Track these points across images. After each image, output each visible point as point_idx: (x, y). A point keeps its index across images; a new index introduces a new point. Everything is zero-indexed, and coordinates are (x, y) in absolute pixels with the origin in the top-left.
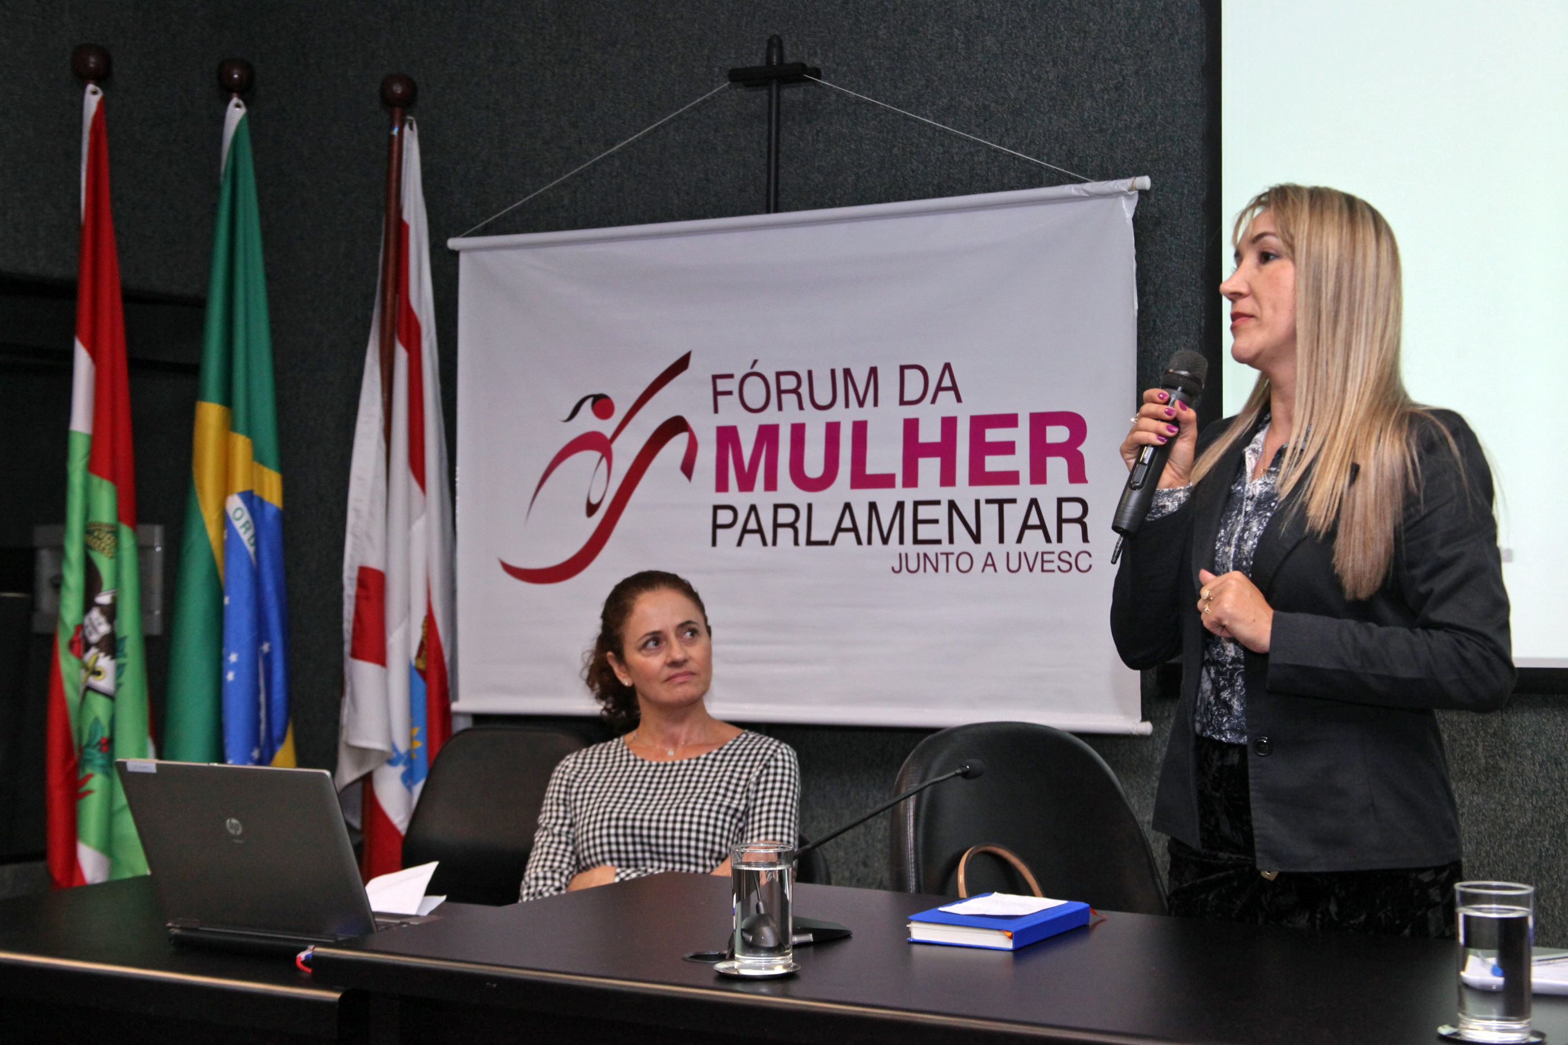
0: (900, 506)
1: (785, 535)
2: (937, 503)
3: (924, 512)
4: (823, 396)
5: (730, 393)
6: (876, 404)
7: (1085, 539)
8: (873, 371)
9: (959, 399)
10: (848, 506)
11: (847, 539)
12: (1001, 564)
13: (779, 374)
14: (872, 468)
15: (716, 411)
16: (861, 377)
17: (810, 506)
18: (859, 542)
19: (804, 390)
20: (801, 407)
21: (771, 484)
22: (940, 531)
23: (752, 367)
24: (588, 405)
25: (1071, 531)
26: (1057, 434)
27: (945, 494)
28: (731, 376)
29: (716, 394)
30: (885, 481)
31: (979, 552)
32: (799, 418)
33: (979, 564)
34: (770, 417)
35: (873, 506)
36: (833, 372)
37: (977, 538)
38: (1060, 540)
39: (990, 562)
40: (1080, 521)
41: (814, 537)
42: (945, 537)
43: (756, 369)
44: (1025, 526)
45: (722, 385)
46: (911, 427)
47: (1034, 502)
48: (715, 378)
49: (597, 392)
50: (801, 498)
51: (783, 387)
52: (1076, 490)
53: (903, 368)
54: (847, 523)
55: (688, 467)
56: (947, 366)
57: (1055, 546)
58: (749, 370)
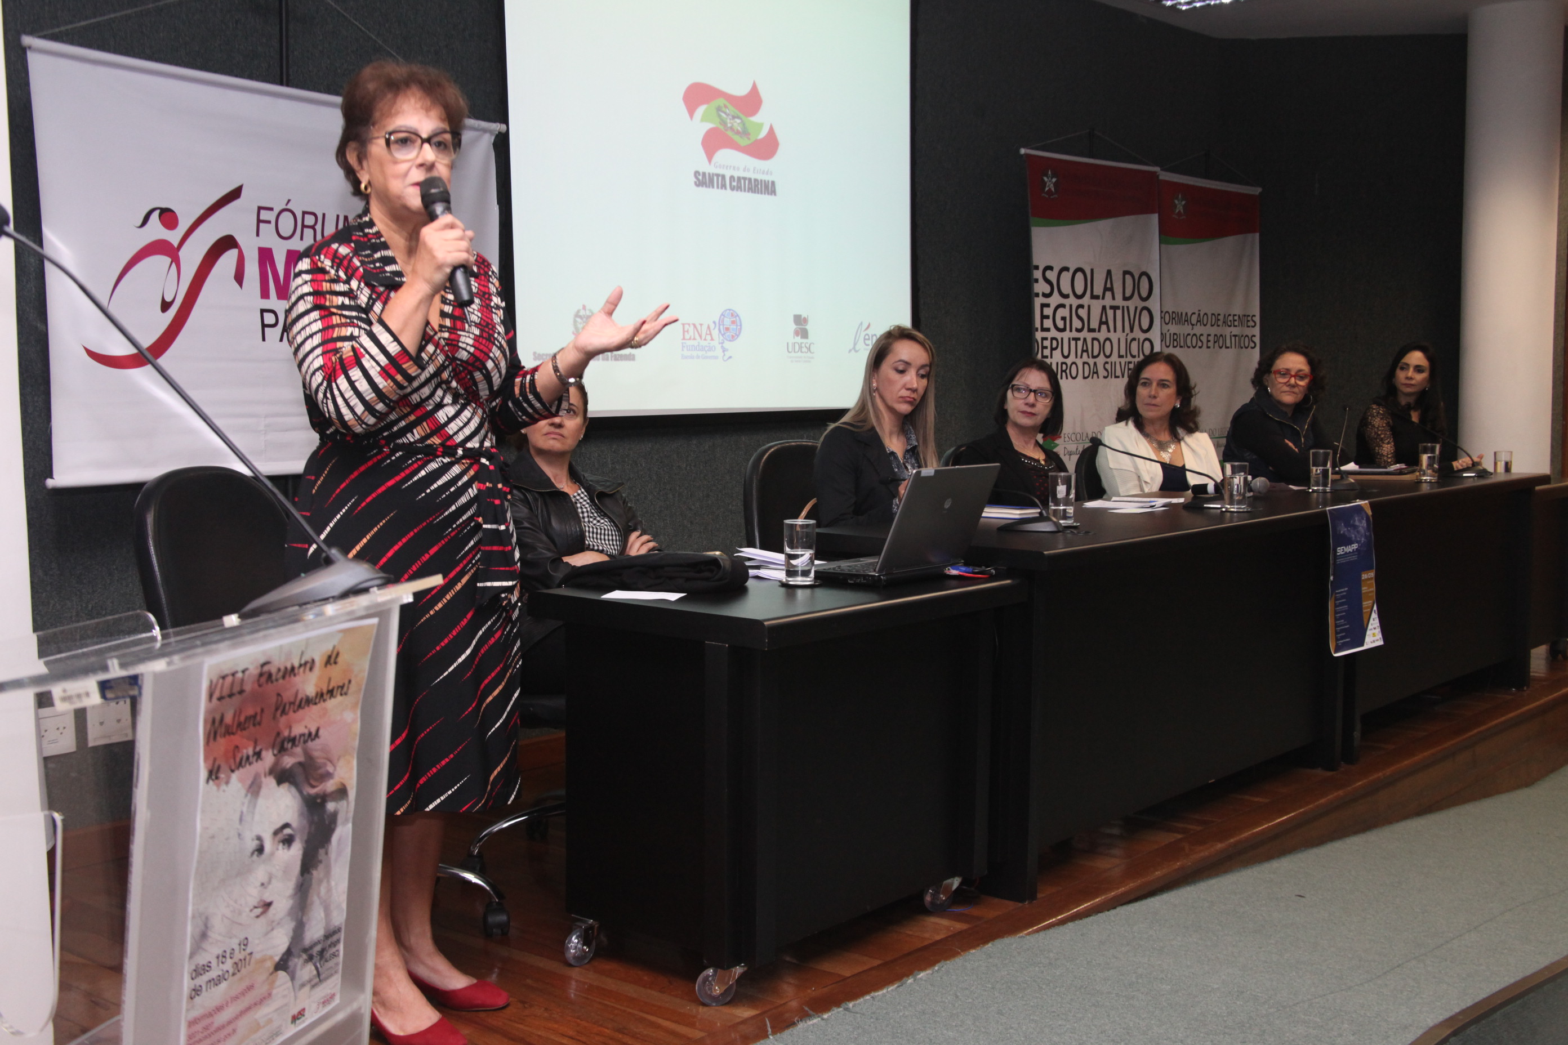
5: (269, 222)
13: (304, 213)
15: (258, 234)
19: (319, 228)
23: (287, 204)
24: (155, 216)
28: (271, 209)
29: (259, 221)
34: (295, 243)
36: (339, 217)
43: (289, 207)
45: (265, 215)
48: (260, 208)
49: (164, 206)
51: (306, 223)
55: (239, 277)
58: (284, 207)
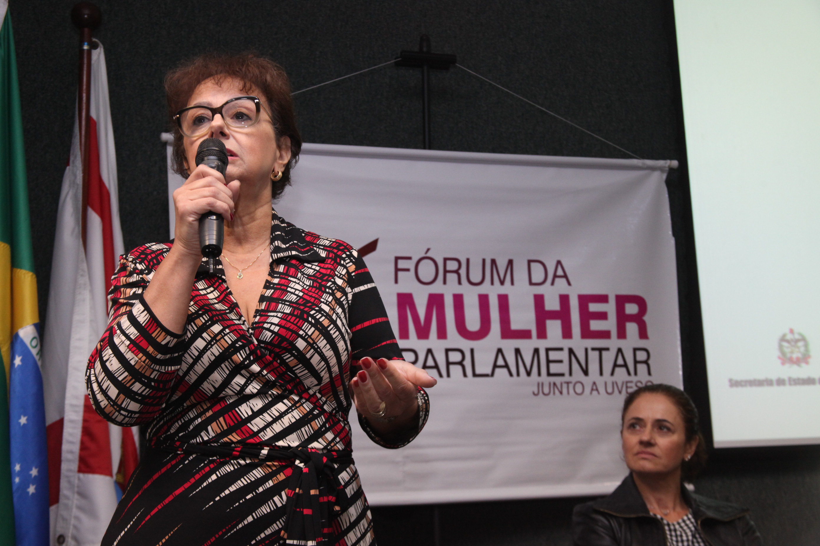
0: (536, 351)
1: (456, 370)
2: (561, 349)
3: (553, 355)
4: (476, 277)
5: (408, 270)
6: (512, 283)
7: (649, 373)
8: (510, 262)
9: (569, 284)
10: (500, 351)
11: (501, 373)
12: (602, 389)
13: (445, 260)
14: (515, 326)
15: (396, 281)
16: (502, 265)
17: (472, 351)
18: (511, 375)
19: (463, 272)
20: (460, 283)
21: (442, 334)
22: (563, 368)
23: (426, 253)
25: (642, 368)
26: (631, 309)
27: (566, 344)
28: (409, 258)
29: (397, 270)
30: (525, 334)
31: (588, 381)
32: (458, 290)
33: (588, 390)
34: (437, 288)
35: (517, 351)
36: (484, 261)
37: (586, 372)
38: (636, 374)
39: (594, 387)
40: (646, 362)
41: (478, 371)
42: (567, 372)
43: (429, 255)
44: (615, 365)
45: (402, 264)
46: (539, 300)
47: (620, 350)
48: (397, 259)
50: (466, 344)
51: (449, 268)
52: (642, 343)
53: (530, 262)
54: (500, 362)
56: (559, 263)
57: (633, 378)
58: (423, 255)
